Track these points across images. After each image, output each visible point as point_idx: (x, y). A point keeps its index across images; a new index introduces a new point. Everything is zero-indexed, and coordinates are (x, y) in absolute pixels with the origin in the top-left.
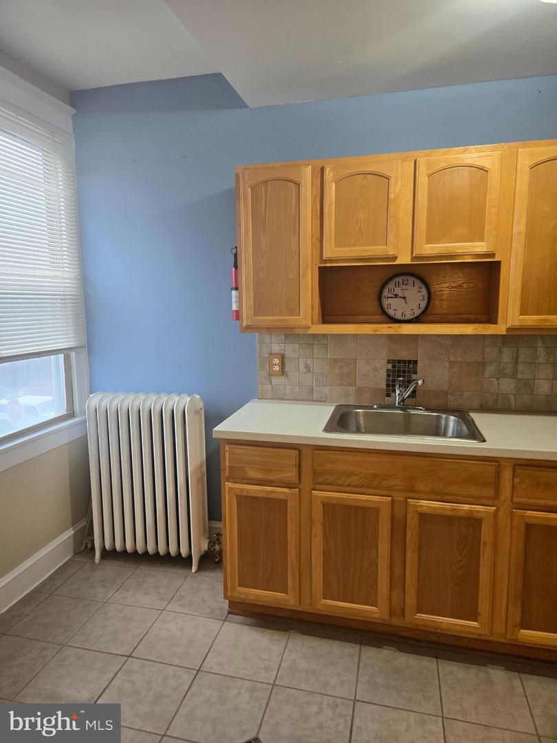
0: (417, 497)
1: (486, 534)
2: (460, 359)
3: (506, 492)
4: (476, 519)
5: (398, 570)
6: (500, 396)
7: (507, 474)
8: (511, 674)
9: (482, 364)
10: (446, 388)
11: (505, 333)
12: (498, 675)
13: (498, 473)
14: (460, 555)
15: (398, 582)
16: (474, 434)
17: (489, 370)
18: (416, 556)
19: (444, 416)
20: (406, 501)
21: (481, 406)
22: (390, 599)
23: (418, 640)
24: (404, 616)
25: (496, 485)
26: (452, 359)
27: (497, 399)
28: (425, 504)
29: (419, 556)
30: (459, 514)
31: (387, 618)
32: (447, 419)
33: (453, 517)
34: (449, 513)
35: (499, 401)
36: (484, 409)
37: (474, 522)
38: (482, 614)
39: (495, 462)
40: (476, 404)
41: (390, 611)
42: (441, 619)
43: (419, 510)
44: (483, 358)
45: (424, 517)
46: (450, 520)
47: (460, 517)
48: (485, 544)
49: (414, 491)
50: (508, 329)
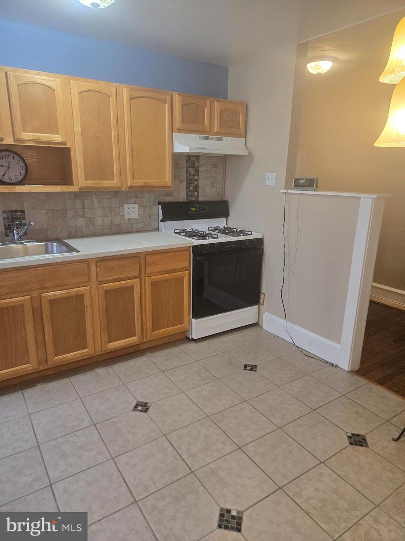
0: (46, 291)
1: (87, 301)
2: (52, 208)
3: (94, 277)
4: (81, 295)
5: (40, 337)
6: (78, 229)
7: (93, 268)
8: (106, 368)
9: (65, 210)
10: (46, 227)
11: (78, 191)
12: (101, 371)
13: (89, 267)
14: (75, 316)
15: (42, 344)
16: (72, 249)
17: (70, 214)
18: (50, 326)
19: (50, 244)
20: (40, 295)
21: (69, 235)
22: (38, 356)
23: (56, 374)
24: (47, 362)
25: (89, 274)
26: (47, 208)
27: (77, 231)
28: (52, 294)
29: (52, 325)
30: (72, 294)
31: (38, 367)
32: (52, 245)
33: (69, 297)
34: (66, 295)
35: (78, 232)
36: (71, 237)
37: (80, 297)
38: (89, 343)
39: (86, 262)
40: (65, 235)
41: (39, 363)
42: (68, 355)
43: (49, 298)
44: (66, 207)
45: (52, 302)
46: (67, 299)
47: (73, 296)
48: (87, 306)
49: (44, 288)
50: (80, 189)
